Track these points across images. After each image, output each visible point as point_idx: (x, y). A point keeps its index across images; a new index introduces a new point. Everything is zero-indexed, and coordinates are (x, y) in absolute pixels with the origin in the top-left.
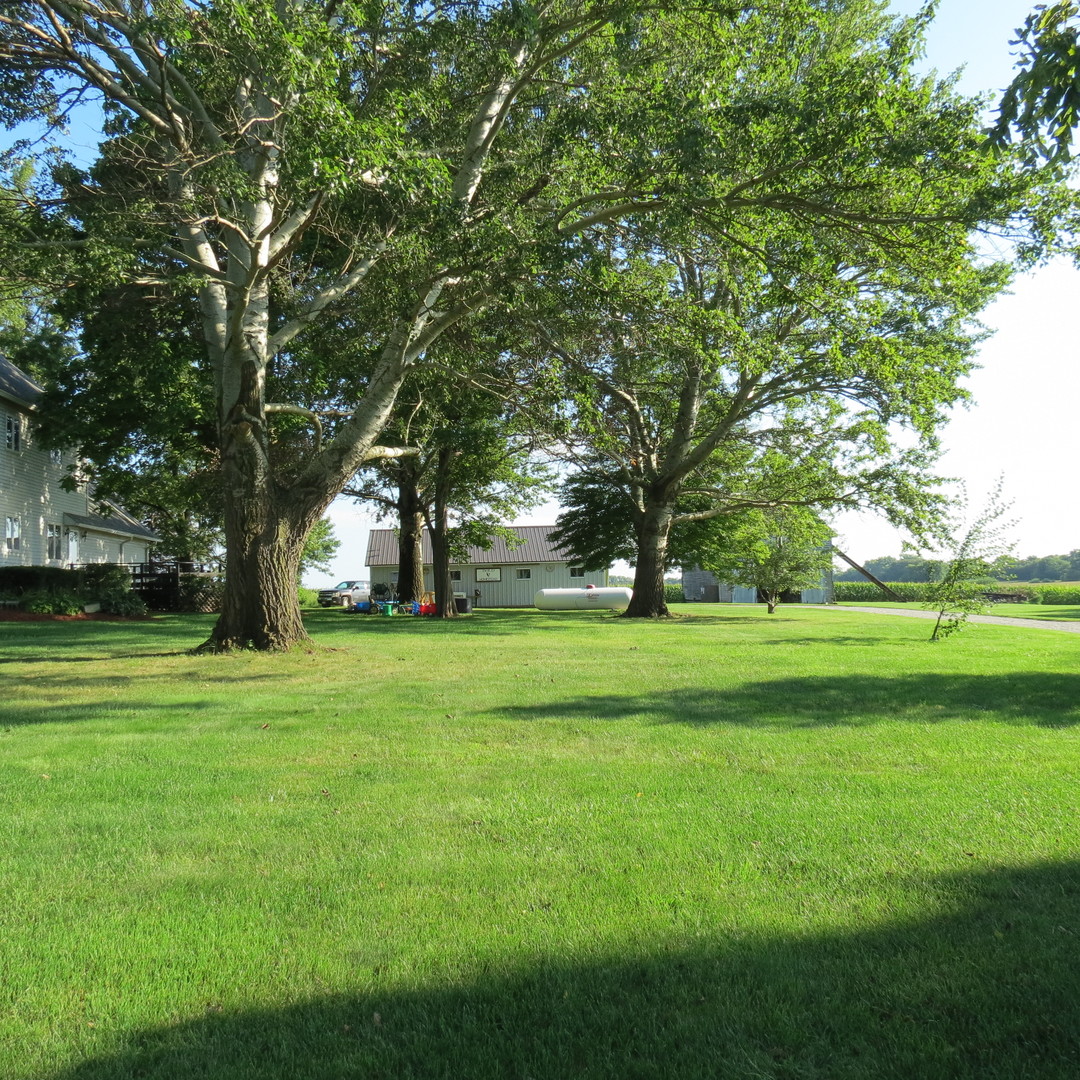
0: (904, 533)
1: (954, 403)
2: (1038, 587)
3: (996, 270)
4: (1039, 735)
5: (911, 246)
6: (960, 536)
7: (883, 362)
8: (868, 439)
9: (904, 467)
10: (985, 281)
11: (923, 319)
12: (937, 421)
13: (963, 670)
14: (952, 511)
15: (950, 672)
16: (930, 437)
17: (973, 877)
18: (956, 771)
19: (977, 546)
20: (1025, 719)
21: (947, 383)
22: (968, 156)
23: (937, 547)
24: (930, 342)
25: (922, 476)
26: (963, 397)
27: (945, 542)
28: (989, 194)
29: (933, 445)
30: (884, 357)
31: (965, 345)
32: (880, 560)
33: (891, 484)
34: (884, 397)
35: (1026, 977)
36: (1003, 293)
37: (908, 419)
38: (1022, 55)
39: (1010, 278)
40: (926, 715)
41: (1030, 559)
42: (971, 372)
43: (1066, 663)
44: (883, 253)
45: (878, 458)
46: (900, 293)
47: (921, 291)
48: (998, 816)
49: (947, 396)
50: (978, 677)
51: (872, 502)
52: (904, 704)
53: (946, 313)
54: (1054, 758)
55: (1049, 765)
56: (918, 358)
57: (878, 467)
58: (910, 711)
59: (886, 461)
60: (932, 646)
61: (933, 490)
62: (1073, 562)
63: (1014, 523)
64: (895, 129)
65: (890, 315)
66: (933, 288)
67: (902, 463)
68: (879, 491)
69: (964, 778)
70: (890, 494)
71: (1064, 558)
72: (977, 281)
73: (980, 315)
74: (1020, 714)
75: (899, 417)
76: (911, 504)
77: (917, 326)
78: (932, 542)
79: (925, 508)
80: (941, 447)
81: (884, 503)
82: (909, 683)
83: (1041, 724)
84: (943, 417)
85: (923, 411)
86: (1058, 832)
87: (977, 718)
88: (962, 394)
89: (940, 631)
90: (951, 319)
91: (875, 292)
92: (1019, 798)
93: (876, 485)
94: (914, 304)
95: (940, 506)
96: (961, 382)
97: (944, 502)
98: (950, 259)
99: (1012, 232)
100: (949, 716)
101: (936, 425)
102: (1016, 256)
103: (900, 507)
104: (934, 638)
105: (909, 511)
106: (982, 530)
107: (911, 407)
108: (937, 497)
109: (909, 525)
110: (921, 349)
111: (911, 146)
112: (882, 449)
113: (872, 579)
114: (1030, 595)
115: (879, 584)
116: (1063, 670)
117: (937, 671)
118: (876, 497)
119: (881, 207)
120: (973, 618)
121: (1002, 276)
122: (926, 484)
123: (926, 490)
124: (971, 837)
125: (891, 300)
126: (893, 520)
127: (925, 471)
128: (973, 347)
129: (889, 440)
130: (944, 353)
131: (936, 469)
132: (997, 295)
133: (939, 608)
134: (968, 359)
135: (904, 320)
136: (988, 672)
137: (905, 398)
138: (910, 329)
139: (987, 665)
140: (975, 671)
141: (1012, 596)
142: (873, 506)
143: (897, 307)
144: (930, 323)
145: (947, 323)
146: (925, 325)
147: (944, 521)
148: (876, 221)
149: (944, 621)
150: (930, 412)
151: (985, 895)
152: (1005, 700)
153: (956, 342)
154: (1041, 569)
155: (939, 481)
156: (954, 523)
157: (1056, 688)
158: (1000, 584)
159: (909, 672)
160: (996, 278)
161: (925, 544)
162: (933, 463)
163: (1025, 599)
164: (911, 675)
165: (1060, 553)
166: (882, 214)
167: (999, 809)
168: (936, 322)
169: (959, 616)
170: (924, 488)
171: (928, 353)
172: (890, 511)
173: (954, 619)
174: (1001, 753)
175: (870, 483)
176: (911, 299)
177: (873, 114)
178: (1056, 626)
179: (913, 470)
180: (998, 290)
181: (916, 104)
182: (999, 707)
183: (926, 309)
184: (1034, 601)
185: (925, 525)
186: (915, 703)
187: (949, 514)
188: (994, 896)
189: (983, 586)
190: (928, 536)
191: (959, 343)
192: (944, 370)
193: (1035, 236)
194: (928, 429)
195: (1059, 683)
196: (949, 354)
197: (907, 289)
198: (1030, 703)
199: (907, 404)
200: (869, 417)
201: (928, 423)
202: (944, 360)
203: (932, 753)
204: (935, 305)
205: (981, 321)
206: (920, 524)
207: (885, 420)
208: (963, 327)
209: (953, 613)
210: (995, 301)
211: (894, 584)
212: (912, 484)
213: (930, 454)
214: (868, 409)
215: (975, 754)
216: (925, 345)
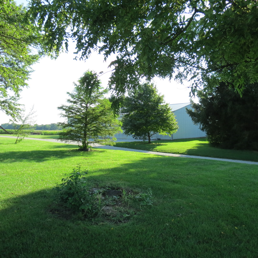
0: (10, 117)
1: (24, 86)
2: (43, 131)
3: (36, 56)
4: (35, 164)
5: (12, 45)
6: (23, 119)
7: (4, 73)
8: (2, 92)
9: (11, 101)
10: (33, 58)
11: (17, 64)
12: (19, 90)
13: (21, 150)
14: (22, 112)
15: (18, 151)
16: (17, 94)
17: (12, 199)
18: (14, 174)
19: (27, 121)
20: (33, 161)
21: (23, 81)
22: (27, 26)
23: (18, 121)
24: (19, 70)
25: (15, 103)
26: (26, 85)
27: (20, 120)
28: (32, 37)
29: (18, 96)
30: (5, 71)
31: (27, 72)
32: (5, 124)
33: (7, 104)
34: (6, 82)
35: (20, 220)
36: (37, 62)
37: (12, 89)
38: (29, 2)
39: (39, 59)
40: (9, 162)
41: (42, 125)
42: (29, 79)
43: (45, 148)
44: (5, 45)
45: (4, 98)
46: (11, 57)
47: (17, 57)
48: (21, 184)
49: (22, 84)
50: (24, 152)
51: (2, 109)
52: (4, 159)
53: (23, 64)
54: (38, 169)
55: (36, 171)
56: (15, 74)
57: (4, 100)
58: (5, 161)
59: (6, 99)
60: (15, 145)
61: (18, 107)
62: (51, 126)
63: (36, 116)
64: (9, 14)
65: (9, 61)
66: (20, 57)
67: (10, 100)
68: (4, 106)
69: (15, 175)
70: (7, 107)
71: (49, 125)
72: (31, 58)
73: (31, 66)
74: (32, 160)
75: (10, 88)
76: (12, 110)
77: (16, 66)
78: (17, 120)
79: (16, 111)
80: (20, 97)
81: (5, 109)
82: (6, 154)
83: (36, 162)
84: (21, 89)
85: (16, 87)
86: (35, 185)
87: (22, 161)
88: (26, 84)
89: (17, 141)
90: (24, 66)
91: (5, 55)
92: (27, 179)
93: (3, 104)
94: (15, 60)
95: (19, 111)
96: (26, 81)
97: (21, 110)
98: (22, 50)
99: (37, 48)
100: (15, 161)
101: (19, 91)
102: (38, 53)
103: (9, 111)
104: (16, 143)
105: (11, 112)
106: (29, 117)
107: (13, 86)
108: (19, 109)
109: (11, 115)
110: (16, 72)
111: (13, 19)
112: (5, 95)
113: (2, 128)
114: (41, 133)
115: (4, 130)
116: (44, 150)
117: (14, 151)
118: (3, 108)
119: (5, 33)
120: (25, 138)
121: (37, 58)
122: (16, 105)
123: (16, 107)
124: (14, 189)
125: (9, 58)
126: (7, 114)
127: (16, 102)
128: (29, 74)
129: (7, 93)
130: (22, 74)
131: (18, 102)
132: (36, 62)
133: (17, 136)
134: (28, 76)
135: (13, 64)
136: (27, 150)
137: (11, 83)
138: (14, 66)
139: (27, 149)
140: (24, 151)
141: (37, 133)
142: (2, 110)
143: (11, 60)
144: (19, 66)
145: (23, 66)
146: (18, 66)
147: (20, 115)
148: (4, 36)
149: (19, 139)
150: (18, 88)
151: (14, 203)
152: (30, 157)
153: (25, 72)
154: (44, 127)
155: (19, 105)
156: (23, 115)
157: (42, 154)
158: (35, 131)
159: (7, 151)
160: (35, 58)
161: (15, 120)
162: (18, 100)
163: (40, 134)
164: (7, 152)
165: (49, 124)
166: (5, 34)
167: (22, 182)
168: (20, 66)
169: (22, 138)
170: (16, 106)
171: (18, 73)
172: (6, 111)
173: (21, 138)
174: (26, 169)
175: (1, 104)
176: (14, 59)
177: (3, 8)
178: (45, 140)
179: (13, 101)
180: (36, 61)
181: (15, 9)
182: (28, 159)
183: (18, 62)
184: (42, 135)
185: (15, 115)
186: (7, 159)
187: (22, 113)
188: (16, 202)
189: (30, 131)
190: (16, 118)
191: (26, 72)
192: (22, 78)
193: (42, 50)
194: (17, 92)
195: (42, 152)
196: (23, 74)
197: (13, 56)
198: (35, 157)
199: (12, 85)
200: (2, 87)
201: (17, 90)
202: (22, 75)
203: (8, 170)
204: (20, 61)
205: (32, 68)
206: (14, 115)
207: (6, 88)
208: (27, 68)
209: (21, 137)
210: (35, 63)
211: (8, 130)
212: (12, 105)
213: (17, 98)
214: (2, 85)
215: (19, 170)
216: (17, 71)
